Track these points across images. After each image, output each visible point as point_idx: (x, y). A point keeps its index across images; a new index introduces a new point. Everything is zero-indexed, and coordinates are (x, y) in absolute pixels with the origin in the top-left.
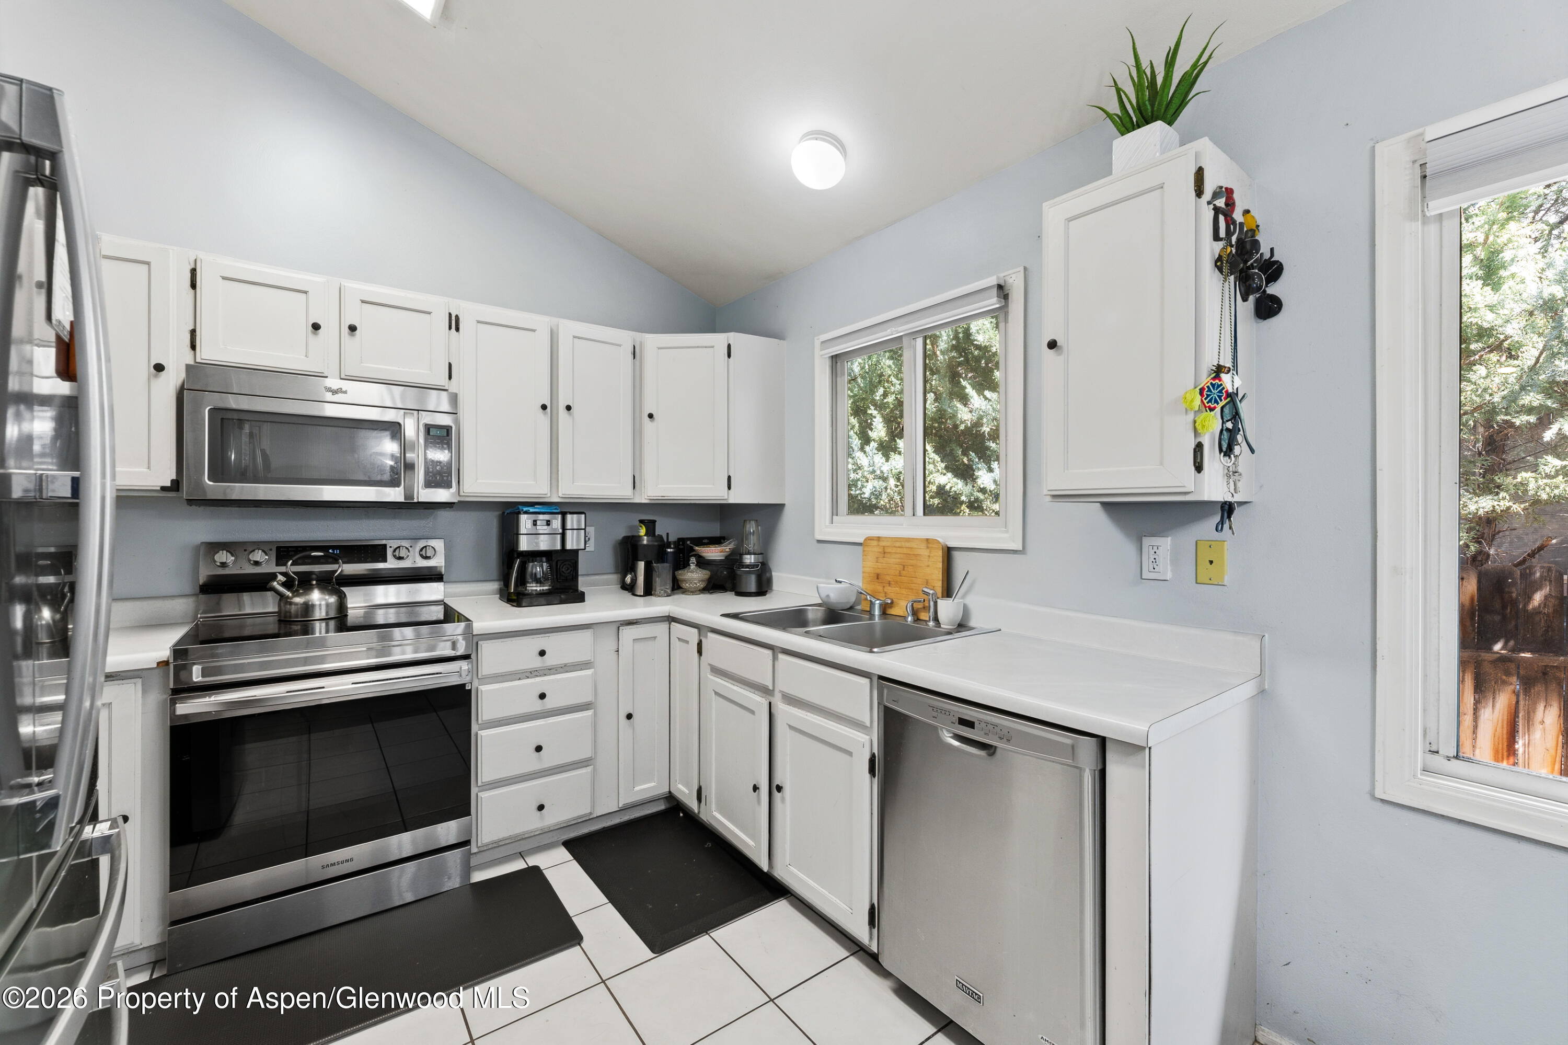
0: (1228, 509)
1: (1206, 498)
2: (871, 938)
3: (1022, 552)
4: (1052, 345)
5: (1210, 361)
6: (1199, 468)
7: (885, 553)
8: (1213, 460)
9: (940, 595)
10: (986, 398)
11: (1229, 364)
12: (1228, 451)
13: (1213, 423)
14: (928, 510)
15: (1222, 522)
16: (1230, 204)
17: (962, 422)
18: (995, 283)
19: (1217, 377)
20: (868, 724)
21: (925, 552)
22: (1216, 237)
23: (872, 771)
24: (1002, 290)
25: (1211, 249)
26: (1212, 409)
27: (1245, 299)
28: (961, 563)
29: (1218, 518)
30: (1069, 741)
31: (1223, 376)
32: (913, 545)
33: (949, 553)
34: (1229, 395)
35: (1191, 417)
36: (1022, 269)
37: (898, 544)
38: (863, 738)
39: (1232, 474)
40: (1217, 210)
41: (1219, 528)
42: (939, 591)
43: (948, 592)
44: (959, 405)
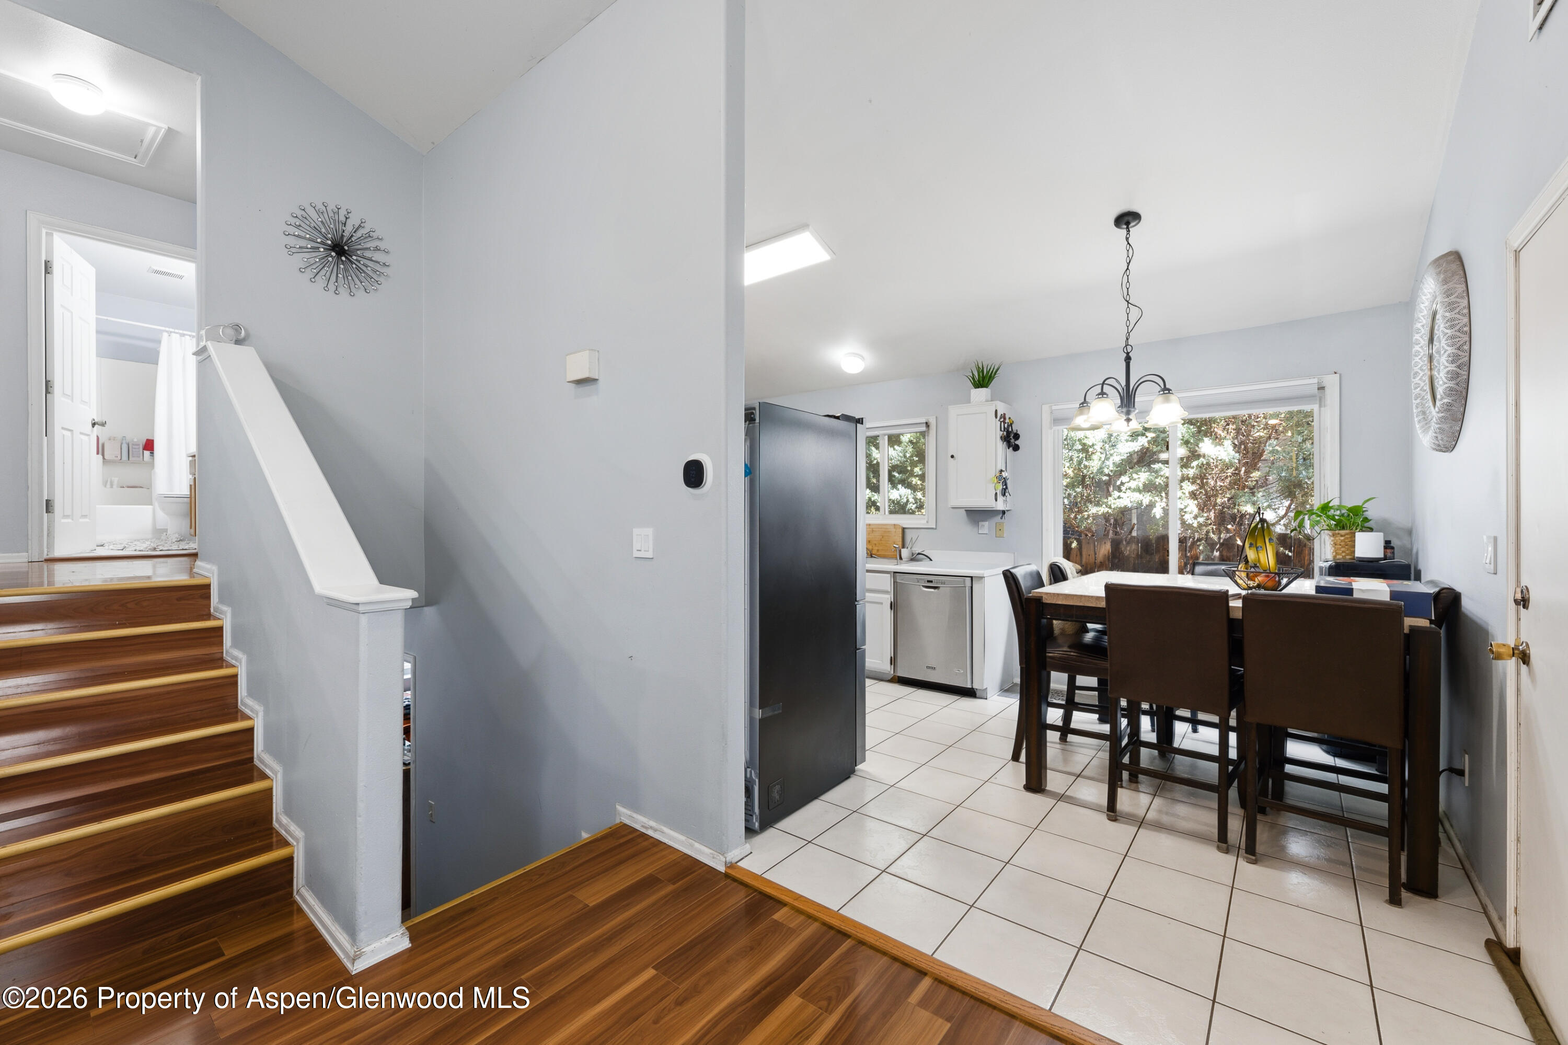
0: (1004, 512)
1: (998, 509)
2: (891, 669)
3: (936, 529)
4: (952, 457)
5: (999, 468)
6: (996, 500)
7: (873, 531)
8: (1000, 498)
9: (901, 548)
10: (894, 449)
11: (1004, 469)
12: (1004, 495)
13: (1000, 487)
14: (891, 512)
15: (1002, 516)
16: (1005, 419)
17: (875, 459)
18: (925, 422)
19: (1001, 473)
20: (890, 591)
21: (894, 530)
22: (1001, 430)
23: (891, 608)
24: (927, 425)
25: (1000, 434)
26: (1000, 483)
27: (1009, 448)
28: (909, 535)
29: (1001, 515)
30: (962, 580)
31: (1003, 473)
32: (888, 527)
33: (904, 529)
34: (1004, 478)
35: (994, 485)
36: (935, 417)
37: (880, 527)
38: (888, 596)
39: (1005, 501)
40: (1001, 422)
41: (1001, 518)
42: (901, 546)
43: (903, 547)
44: (873, 448)
